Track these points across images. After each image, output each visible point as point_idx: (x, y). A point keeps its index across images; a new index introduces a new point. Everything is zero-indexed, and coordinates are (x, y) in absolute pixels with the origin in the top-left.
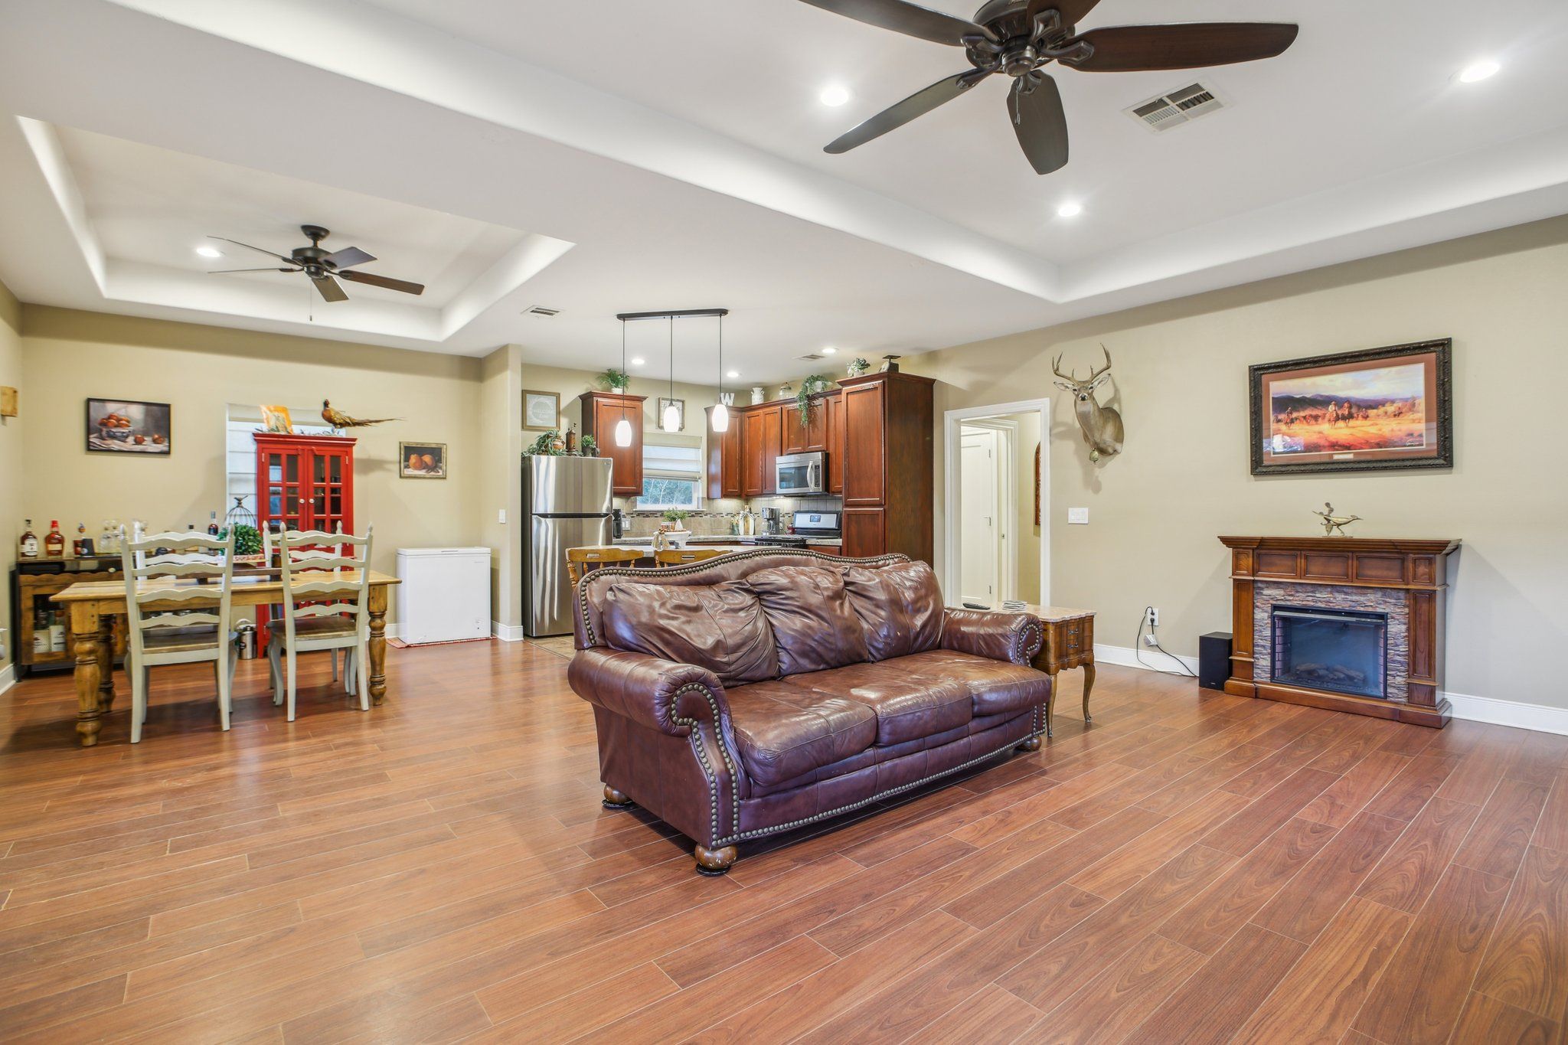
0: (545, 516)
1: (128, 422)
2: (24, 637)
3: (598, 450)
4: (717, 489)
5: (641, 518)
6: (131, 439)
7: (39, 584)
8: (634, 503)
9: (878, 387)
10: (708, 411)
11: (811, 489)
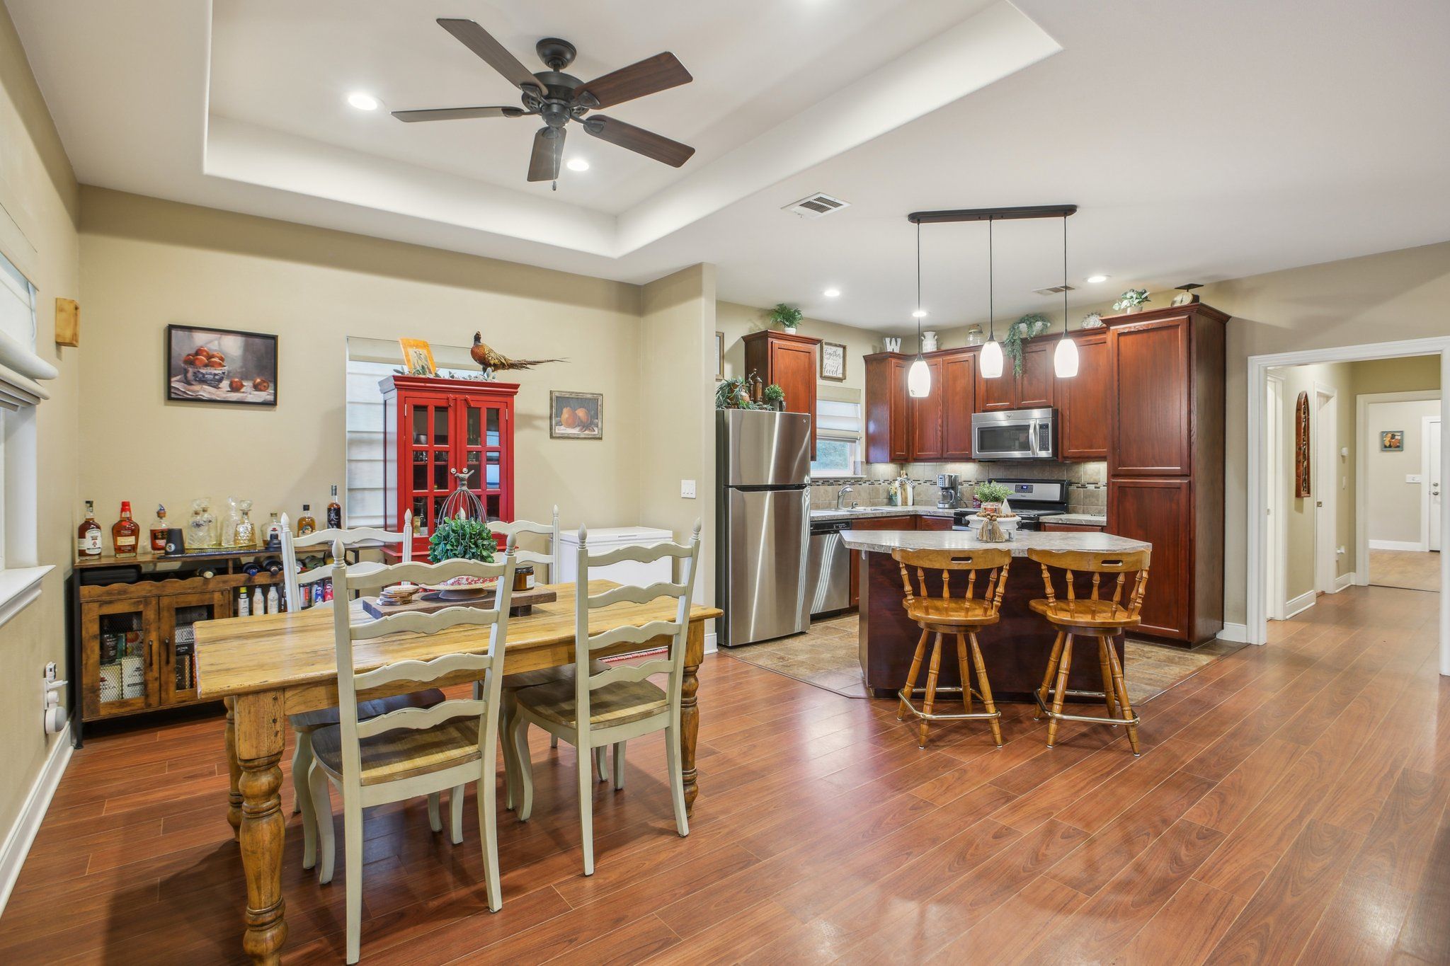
1: (222, 359)
2: (86, 680)
4: (880, 452)
6: (225, 384)
7: (108, 598)
9: (1179, 325)
10: (867, 359)
11: (1033, 453)
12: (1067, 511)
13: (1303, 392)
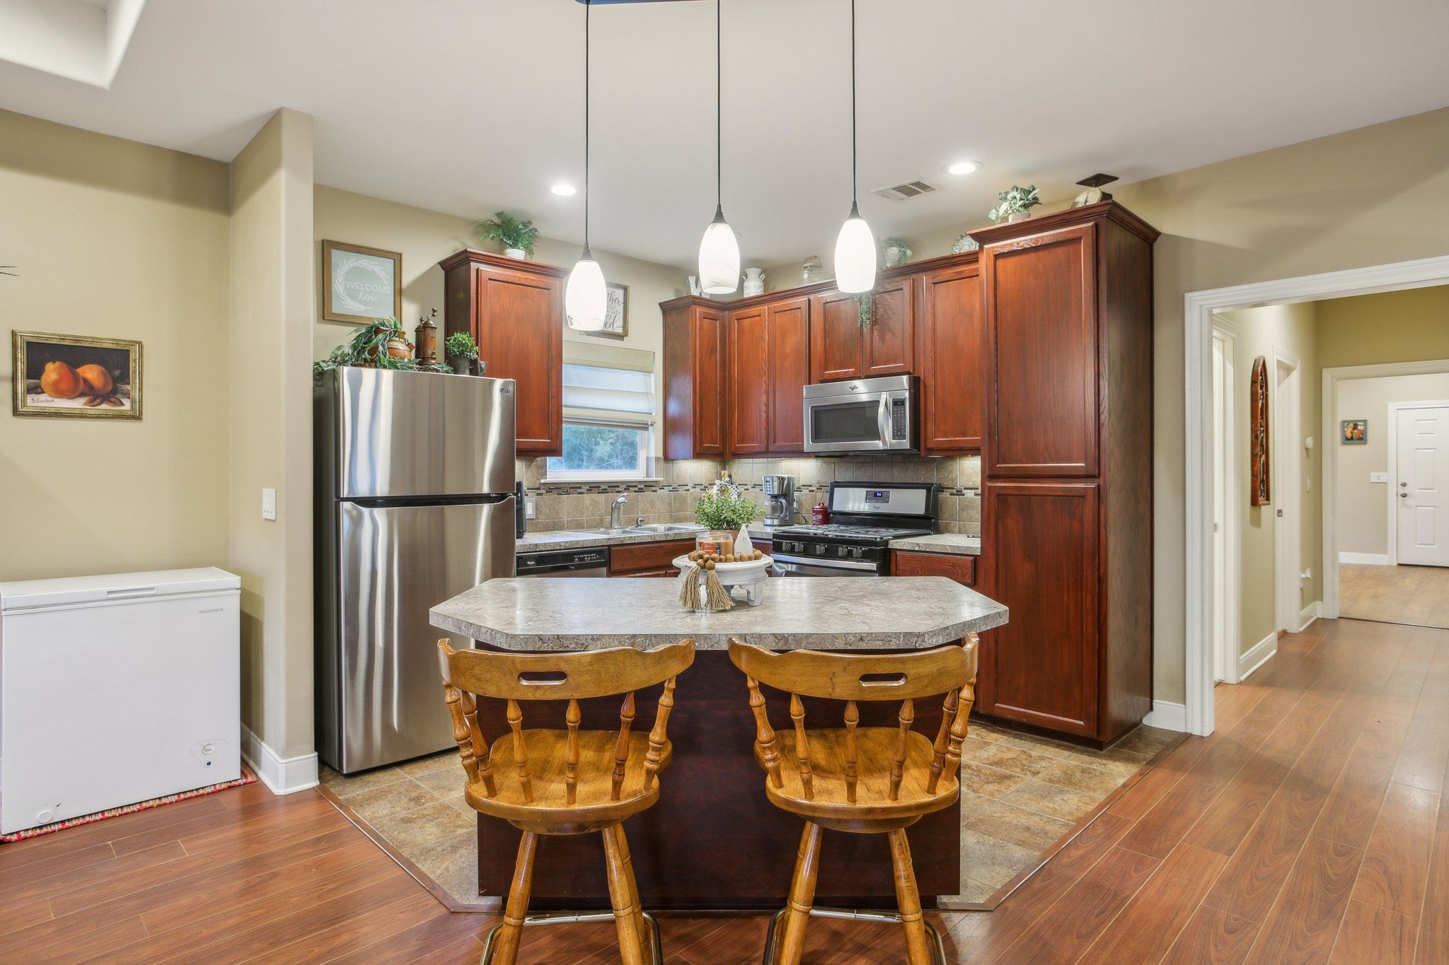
0: (370, 502)
3: (483, 364)
4: (683, 443)
5: (553, 496)
8: (542, 471)
9: (1081, 238)
10: (666, 308)
11: (884, 443)
12: (937, 530)
13: (1261, 357)
